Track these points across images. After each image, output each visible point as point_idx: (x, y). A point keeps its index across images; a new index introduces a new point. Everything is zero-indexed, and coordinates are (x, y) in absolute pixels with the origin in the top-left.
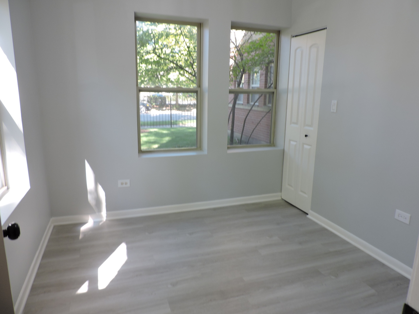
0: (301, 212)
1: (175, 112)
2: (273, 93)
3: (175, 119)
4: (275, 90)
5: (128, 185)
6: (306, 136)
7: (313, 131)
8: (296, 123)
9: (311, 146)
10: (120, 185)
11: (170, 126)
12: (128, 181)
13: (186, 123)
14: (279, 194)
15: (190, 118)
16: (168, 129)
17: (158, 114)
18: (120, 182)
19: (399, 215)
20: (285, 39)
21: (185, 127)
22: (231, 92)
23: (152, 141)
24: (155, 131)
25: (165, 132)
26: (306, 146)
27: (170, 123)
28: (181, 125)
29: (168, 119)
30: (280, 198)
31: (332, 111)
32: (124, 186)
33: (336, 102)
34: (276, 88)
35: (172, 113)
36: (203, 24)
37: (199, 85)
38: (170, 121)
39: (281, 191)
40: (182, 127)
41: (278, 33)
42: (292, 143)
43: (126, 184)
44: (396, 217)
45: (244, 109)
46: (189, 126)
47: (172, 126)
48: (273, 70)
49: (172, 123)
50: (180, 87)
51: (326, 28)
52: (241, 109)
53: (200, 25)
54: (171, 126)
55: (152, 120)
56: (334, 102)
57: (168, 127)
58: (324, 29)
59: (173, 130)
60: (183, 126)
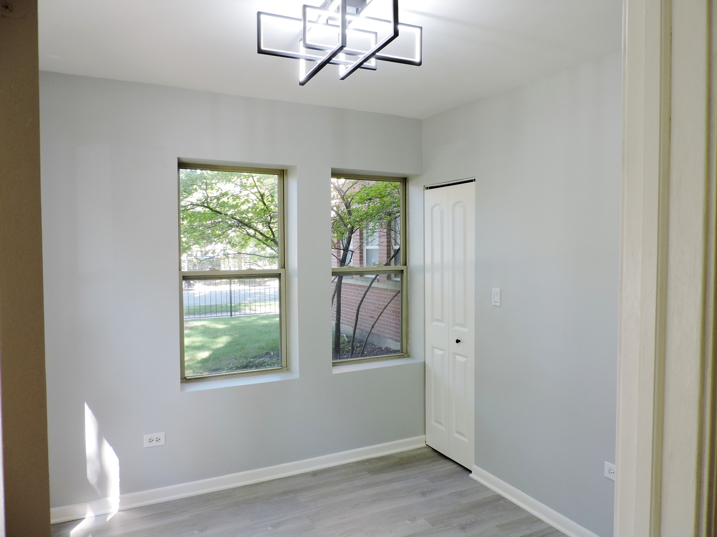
0: (460, 469)
1: (237, 287)
2: (402, 271)
3: (237, 302)
4: (403, 268)
5: (162, 442)
6: (458, 341)
7: (467, 333)
8: (441, 321)
9: (466, 357)
10: (146, 444)
11: (229, 314)
12: (161, 435)
13: (258, 308)
14: (422, 437)
15: (264, 299)
16: (225, 321)
17: (207, 292)
18: (146, 438)
19: (611, 471)
20: (415, 191)
21: (255, 315)
22: (334, 274)
23: (197, 344)
24: (202, 325)
25: (220, 326)
26: (458, 358)
27: (229, 309)
28: (248, 311)
29: (225, 301)
30: (424, 445)
31: (494, 304)
32: (154, 443)
33: (498, 289)
34: (406, 265)
35: (232, 289)
36: (287, 170)
37: (283, 266)
38: (229, 305)
39: (425, 434)
40: (250, 316)
41: (404, 180)
42: (437, 351)
43: (158, 440)
44: (606, 474)
45: (355, 285)
46: (263, 311)
47: (233, 313)
48: (399, 227)
49: (233, 309)
50: (250, 269)
51: (475, 180)
52: (350, 285)
53: (282, 173)
54: (231, 315)
55: (197, 303)
56: (496, 290)
57: (226, 315)
58: (472, 181)
59: (233, 322)
60: (252, 312)
